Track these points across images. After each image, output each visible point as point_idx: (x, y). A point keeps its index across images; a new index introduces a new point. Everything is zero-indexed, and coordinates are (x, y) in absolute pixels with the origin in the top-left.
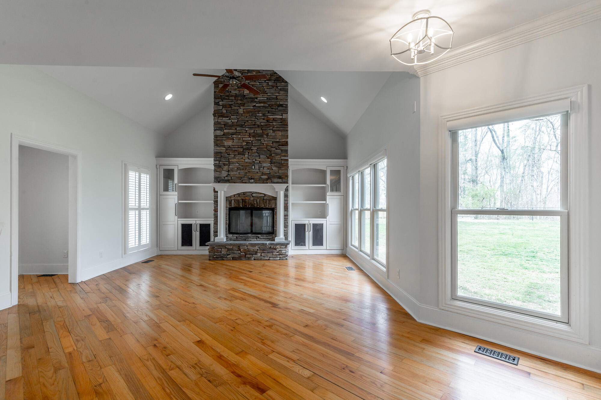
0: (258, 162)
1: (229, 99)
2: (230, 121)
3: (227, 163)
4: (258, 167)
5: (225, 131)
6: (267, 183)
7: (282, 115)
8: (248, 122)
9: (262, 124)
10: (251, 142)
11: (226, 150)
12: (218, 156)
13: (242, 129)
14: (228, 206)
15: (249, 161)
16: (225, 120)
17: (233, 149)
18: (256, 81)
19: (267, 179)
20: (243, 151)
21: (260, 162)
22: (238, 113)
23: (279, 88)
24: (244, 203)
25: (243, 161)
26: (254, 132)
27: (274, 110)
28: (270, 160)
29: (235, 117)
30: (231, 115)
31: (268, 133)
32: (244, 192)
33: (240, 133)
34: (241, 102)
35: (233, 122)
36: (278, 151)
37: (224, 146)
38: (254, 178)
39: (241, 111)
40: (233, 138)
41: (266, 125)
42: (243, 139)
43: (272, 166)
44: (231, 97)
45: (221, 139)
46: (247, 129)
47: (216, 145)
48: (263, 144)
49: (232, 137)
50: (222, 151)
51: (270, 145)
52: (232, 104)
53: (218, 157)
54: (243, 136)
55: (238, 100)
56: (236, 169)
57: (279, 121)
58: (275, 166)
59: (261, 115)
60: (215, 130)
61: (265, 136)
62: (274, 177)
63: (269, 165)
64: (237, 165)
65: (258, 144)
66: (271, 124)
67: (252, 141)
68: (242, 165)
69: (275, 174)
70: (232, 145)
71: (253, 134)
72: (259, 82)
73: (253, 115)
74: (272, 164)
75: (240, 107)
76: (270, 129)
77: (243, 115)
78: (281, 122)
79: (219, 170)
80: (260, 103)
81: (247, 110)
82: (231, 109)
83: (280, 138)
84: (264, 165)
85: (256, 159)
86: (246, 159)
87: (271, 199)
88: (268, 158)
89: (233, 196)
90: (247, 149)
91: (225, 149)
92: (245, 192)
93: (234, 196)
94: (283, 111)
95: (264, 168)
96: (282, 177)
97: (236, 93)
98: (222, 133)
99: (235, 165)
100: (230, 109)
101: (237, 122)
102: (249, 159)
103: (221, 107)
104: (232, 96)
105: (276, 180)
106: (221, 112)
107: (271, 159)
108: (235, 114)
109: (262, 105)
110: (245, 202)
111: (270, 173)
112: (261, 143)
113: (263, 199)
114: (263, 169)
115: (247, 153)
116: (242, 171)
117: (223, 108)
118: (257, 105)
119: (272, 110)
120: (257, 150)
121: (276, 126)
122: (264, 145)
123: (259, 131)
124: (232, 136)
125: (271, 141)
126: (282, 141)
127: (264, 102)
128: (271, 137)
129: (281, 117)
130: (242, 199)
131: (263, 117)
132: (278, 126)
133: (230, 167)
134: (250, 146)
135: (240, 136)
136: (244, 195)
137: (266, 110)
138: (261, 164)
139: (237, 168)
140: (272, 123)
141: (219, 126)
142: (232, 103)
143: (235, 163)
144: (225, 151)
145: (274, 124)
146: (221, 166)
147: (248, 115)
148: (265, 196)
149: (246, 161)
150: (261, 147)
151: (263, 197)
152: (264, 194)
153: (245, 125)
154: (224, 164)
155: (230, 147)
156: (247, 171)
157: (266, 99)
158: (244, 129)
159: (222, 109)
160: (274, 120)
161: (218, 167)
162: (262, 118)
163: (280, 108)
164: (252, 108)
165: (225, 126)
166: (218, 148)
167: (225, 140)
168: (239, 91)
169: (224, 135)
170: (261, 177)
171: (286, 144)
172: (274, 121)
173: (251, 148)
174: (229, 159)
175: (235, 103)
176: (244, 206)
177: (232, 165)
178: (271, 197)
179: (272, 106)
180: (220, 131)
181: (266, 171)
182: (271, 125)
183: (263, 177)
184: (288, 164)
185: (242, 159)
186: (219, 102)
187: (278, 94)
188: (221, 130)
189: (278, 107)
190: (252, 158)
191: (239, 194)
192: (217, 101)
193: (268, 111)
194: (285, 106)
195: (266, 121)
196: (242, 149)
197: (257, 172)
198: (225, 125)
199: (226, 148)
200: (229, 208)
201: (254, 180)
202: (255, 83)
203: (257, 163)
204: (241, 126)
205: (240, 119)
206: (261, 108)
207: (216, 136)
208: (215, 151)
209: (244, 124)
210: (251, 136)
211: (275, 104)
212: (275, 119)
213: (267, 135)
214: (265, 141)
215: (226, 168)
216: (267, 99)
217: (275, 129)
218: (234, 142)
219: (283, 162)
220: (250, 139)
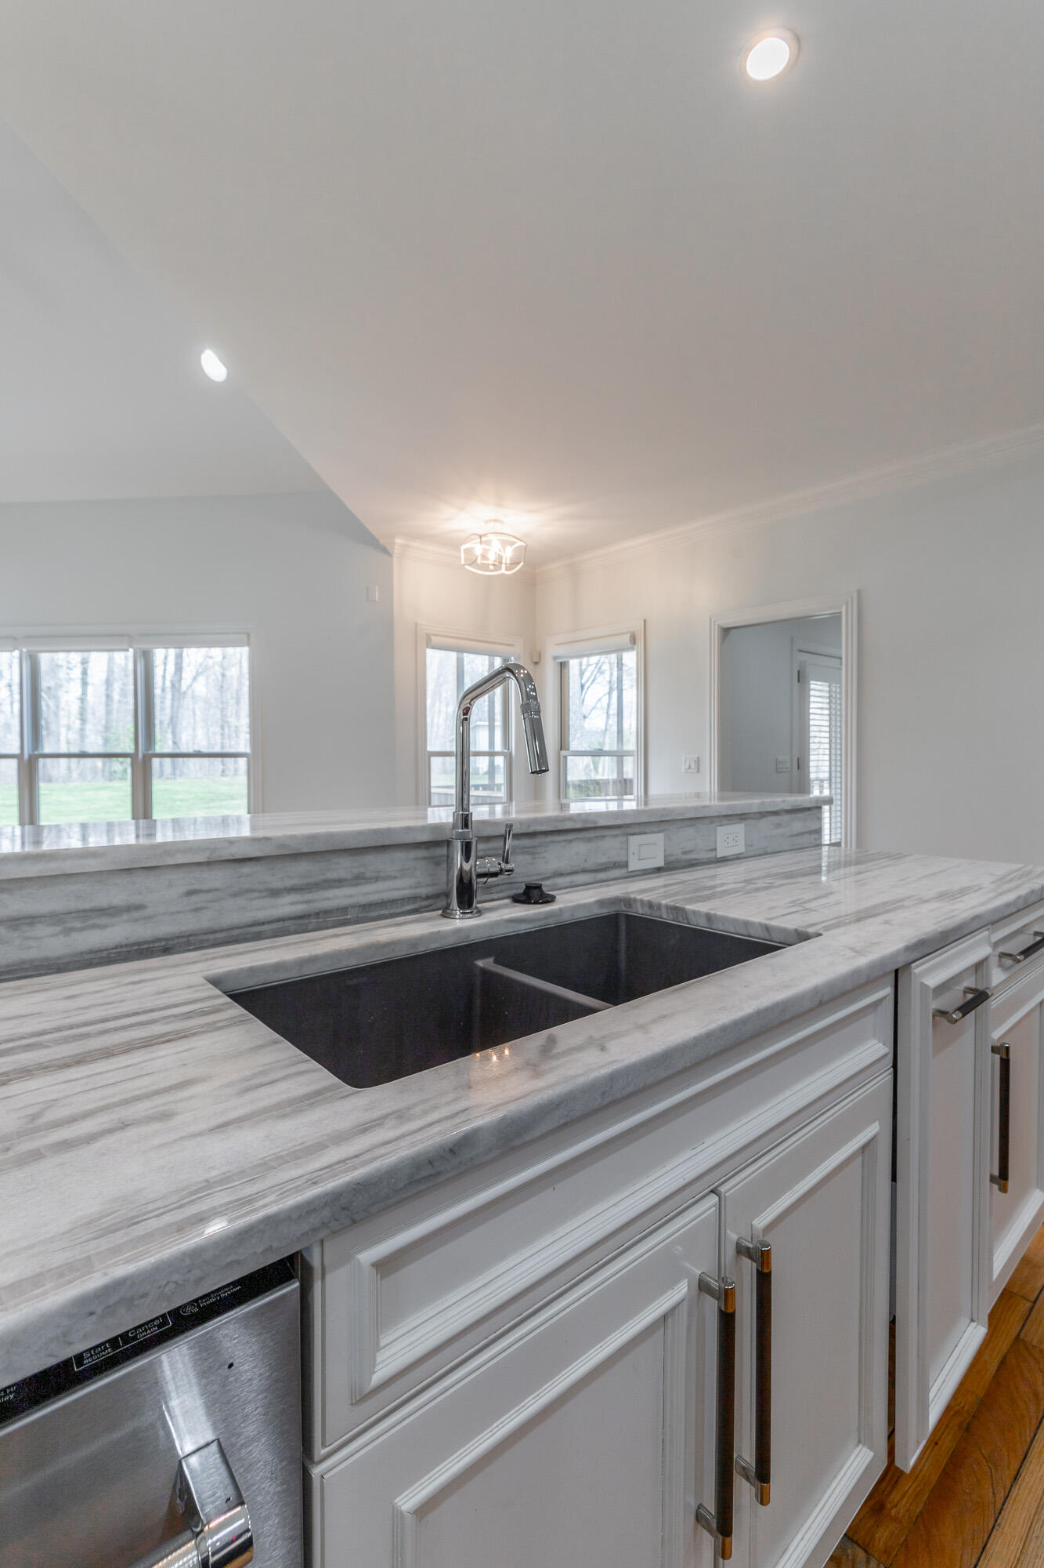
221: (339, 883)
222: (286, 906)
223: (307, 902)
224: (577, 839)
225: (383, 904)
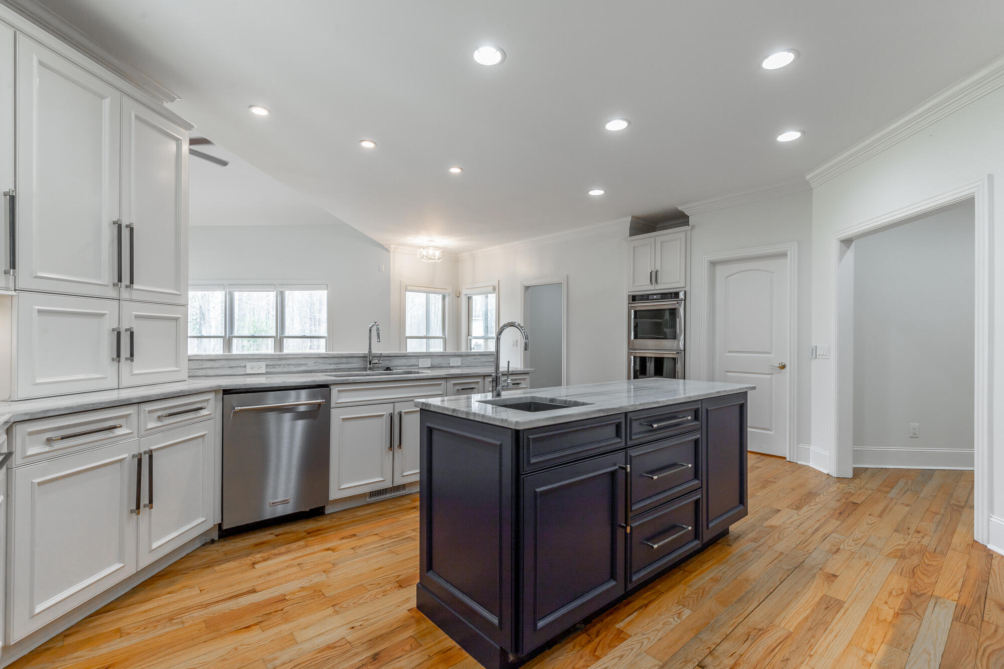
221: (343, 363)
222: (332, 367)
225: (353, 368)
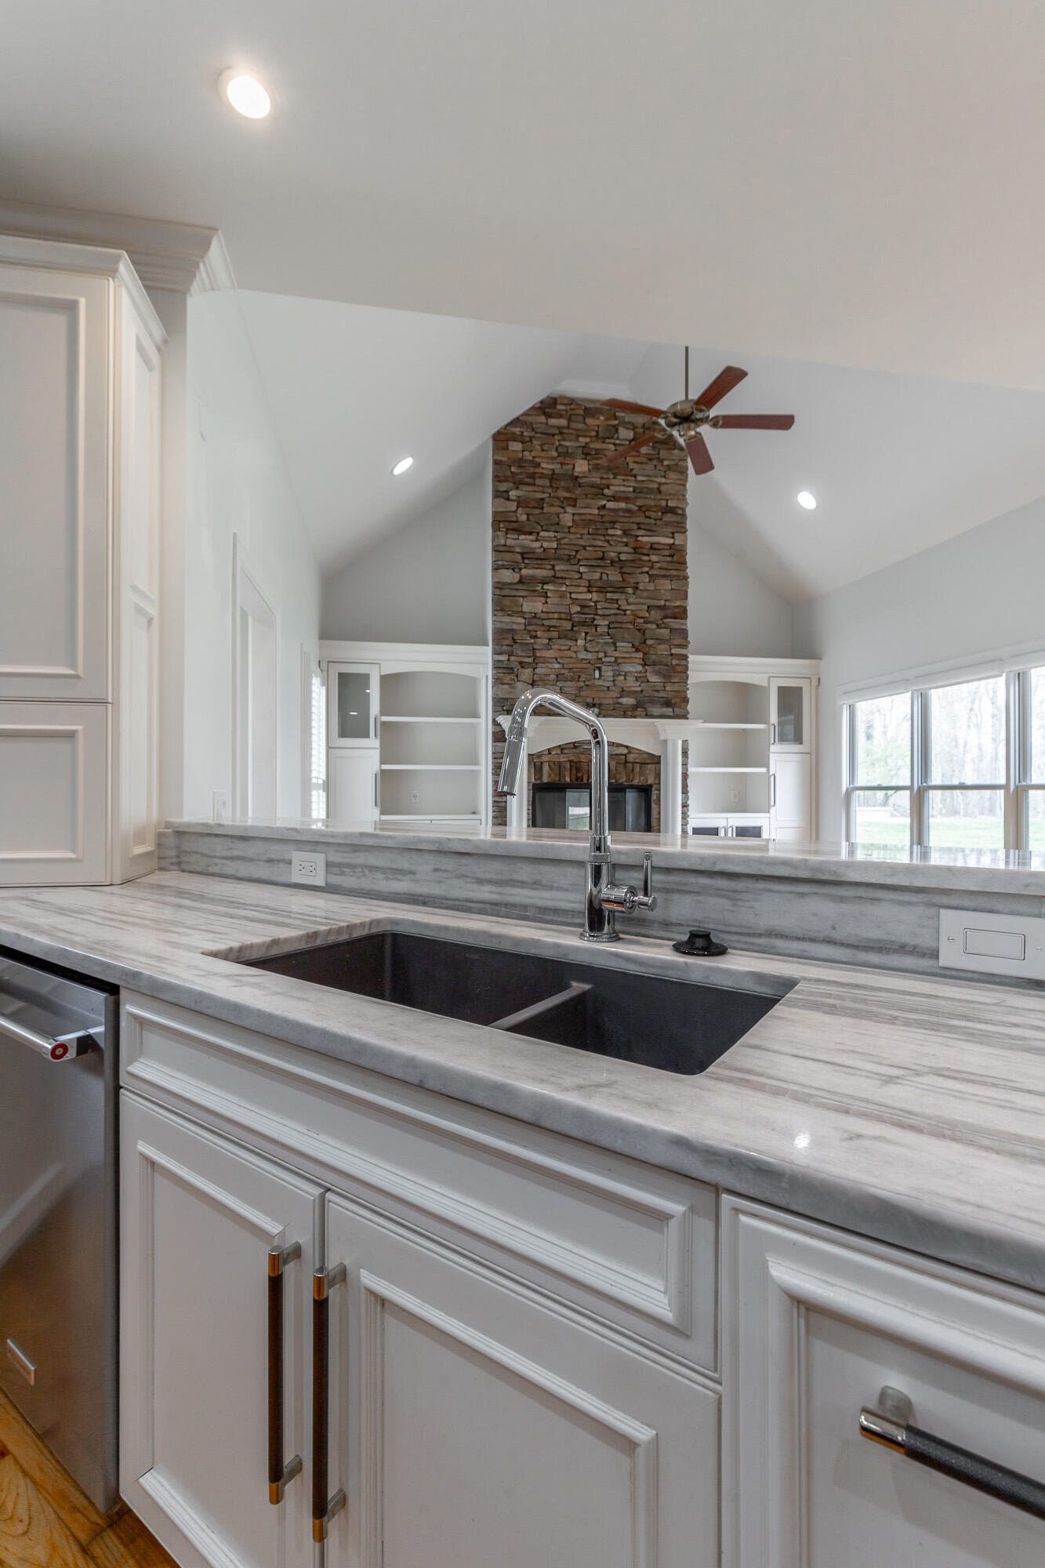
0: (613, 659)
1: (534, 485)
2: (538, 544)
3: (530, 660)
4: (611, 674)
5: (524, 572)
6: (635, 717)
7: (671, 535)
8: (585, 549)
9: (624, 559)
10: (593, 604)
11: (526, 626)
12: (505, 639)
13: (568, 567)
14: (533, 780)
15: (589, 656)
16: (526, 540)
17: (546, 623)
18: (607, 441)
19: (636, 707)
20: (572, 630)
21: (616, 661)
22: (558, 524)
23: (666, 463)
24: (574, 771)
25: (571, 657)
26: (601, 578)
27: (653, 522)
28: (640, 655)
29: (552, 534)
30: (540, 528)
31: (637, 583)
32: (575, 743)
33: (565, 578)
34: (567, 495)
35: (545, 549)
36: (665, 632)
37: (521, 614)
38: (600, 704)
39: (567, 519)
40: (546, 593)
41: (633, 561)
42: (573, 596)
43: (646, 671)
44: (540, 478)
45: (514, 593)
46: (582, 569)
47: (499, 607)
48: (623, 613)
49: (542, 588)
50: (515, 627)
51: (642, 615)
52: (543, 499)
53: (506, 642)
54: (571, 589)
55: (557, 488)
56: (553, 677)
57: (667, 552)
58: (657, 673)
59: (619, 532)
60: (496, 569)
61: (630, 591)
62: (653, 701)
63: (640, 668)
64: (557, 666)
65: (612, 611)
66: (646, 558)
67: (595, 602)
68: (571, 666)
69: (656, 694)
70: (542, 612)
71: (599, 584)
72: (615, 444)
73: (600, 532)
74: (646, 667)
75: (563, 508)
76: (642, 573)
77: (572, 530)
78: (672, 556)
79: (507, 679)
80: (614, 498)
81: (584, 517)
82: (540, 511)
83: (669, 598)
84: (628, 668)
85: (605, 653)
86: (581, 649)
87: (645, 759)
88: (637, 650)
89: (547, 752)
90: (583, 623)
91: (523, 621)
92: (578, 742)
93: (549, 753)
94: (675, 524)
95: (625, 676)
96: (673, 702)
97: (553, 470)
98: (516, 577)
99: (550, 665)
100: (537, 511)
101: (556, 549)
102: (586, 650)
103: (513, 506)
104: (543, 476)
105: (657, 710)
106: (514, 519)
107: (645, 654)
108: (553, 528)
109: (623, 505)
110: (578, 770)
111: (642, 691)
112: (618, 609)
113: (626, 762)
114: (625, 679)
115: (584, 634)
116: (569, 683)
117: (518, 507)
118: (611, 505)
119: (647, 521)
120: (609, 628)
121: (658, 565)
122: (625, 615)
123: (614, 576)
124: (545, 587)
125: (644, 604)
126: (673, 604)
127: (627, 500)
128: (645, 594)
129: (671, 541)
130: (571, 761)
131: (625, 540)
132: (665, 565)
133: (538, 671)
134: (592, 616)
135: (564, 589)
136: (575, 751)
137: (632, 520)
138: (618, 664)
139: (557, 676)
140: (648, 555)
141: (508, 556)
142: (544, 496)
143: (551, 661)
144: (522, 627)
145: (654, 558)
146: (512, 669)
147: (585, 531)
148: (629, 752)
149: (582, 655)
150: (620, 618)
151: (625, 755)
152: (627, 747)
153: (579, 557)
154: (521, 663)
155: (538, 616)
156: (582, 684)
157: (631, 489)
158: (576, 568)
159: (515, 512)
160: (651, 548)
161: (505, 672)
162: (623, 542)
163: (669, 517)
164: (596, 512)
165: (523, 558)
166: (507, 619)
167: (523, 597)
168: (562, 464)
169: (521, 582)
170: (621, 700)
171: (682, 613)
172: (652, 552)
173: (593, 622)
174: (534, 649)
175: (550, 496)
176: (574, 778)
177: (543, 665)
178: (645, 756)
179: (648, 510)
180: (511, 571)
181: (632, 684)
182: (645, 561)
183: (624, 700)
184: (686, 668)
185: (569, 649)
186: (507, 492)
187: (663, 480)
188: (513, 569)
189: (663, 513)
190: (596, 650)
191: (562, 748)
192: (503, 487)
193: (638, 524)
194: (680, 512)
195: (633, 551)
196: (570, 623)
197: (608, 688)
198: (525, 556)
199: (525, 619)
200: (534, 785)
201: (599, 708)
202: (604, 446)
203: (609, 664)
204: (569, 559)
205: (563, 541)
206: (621, 514)
207: (498, 586)
208: (497, 626)
209: (575, 556)
210: (595, 589)
211: (655, 506)
212: (656, 546)
213: (636, 588)
214: (633, 604)
215: (526, 673)
216: (634, 491)
217: (655, 573)
218: (546, 603)
219: (675, 662)
220: (589, 596)
221: (522, 884)
222: (486, 893)
223: (500, 894)
224: (816, 893)
225: (556, 911)
